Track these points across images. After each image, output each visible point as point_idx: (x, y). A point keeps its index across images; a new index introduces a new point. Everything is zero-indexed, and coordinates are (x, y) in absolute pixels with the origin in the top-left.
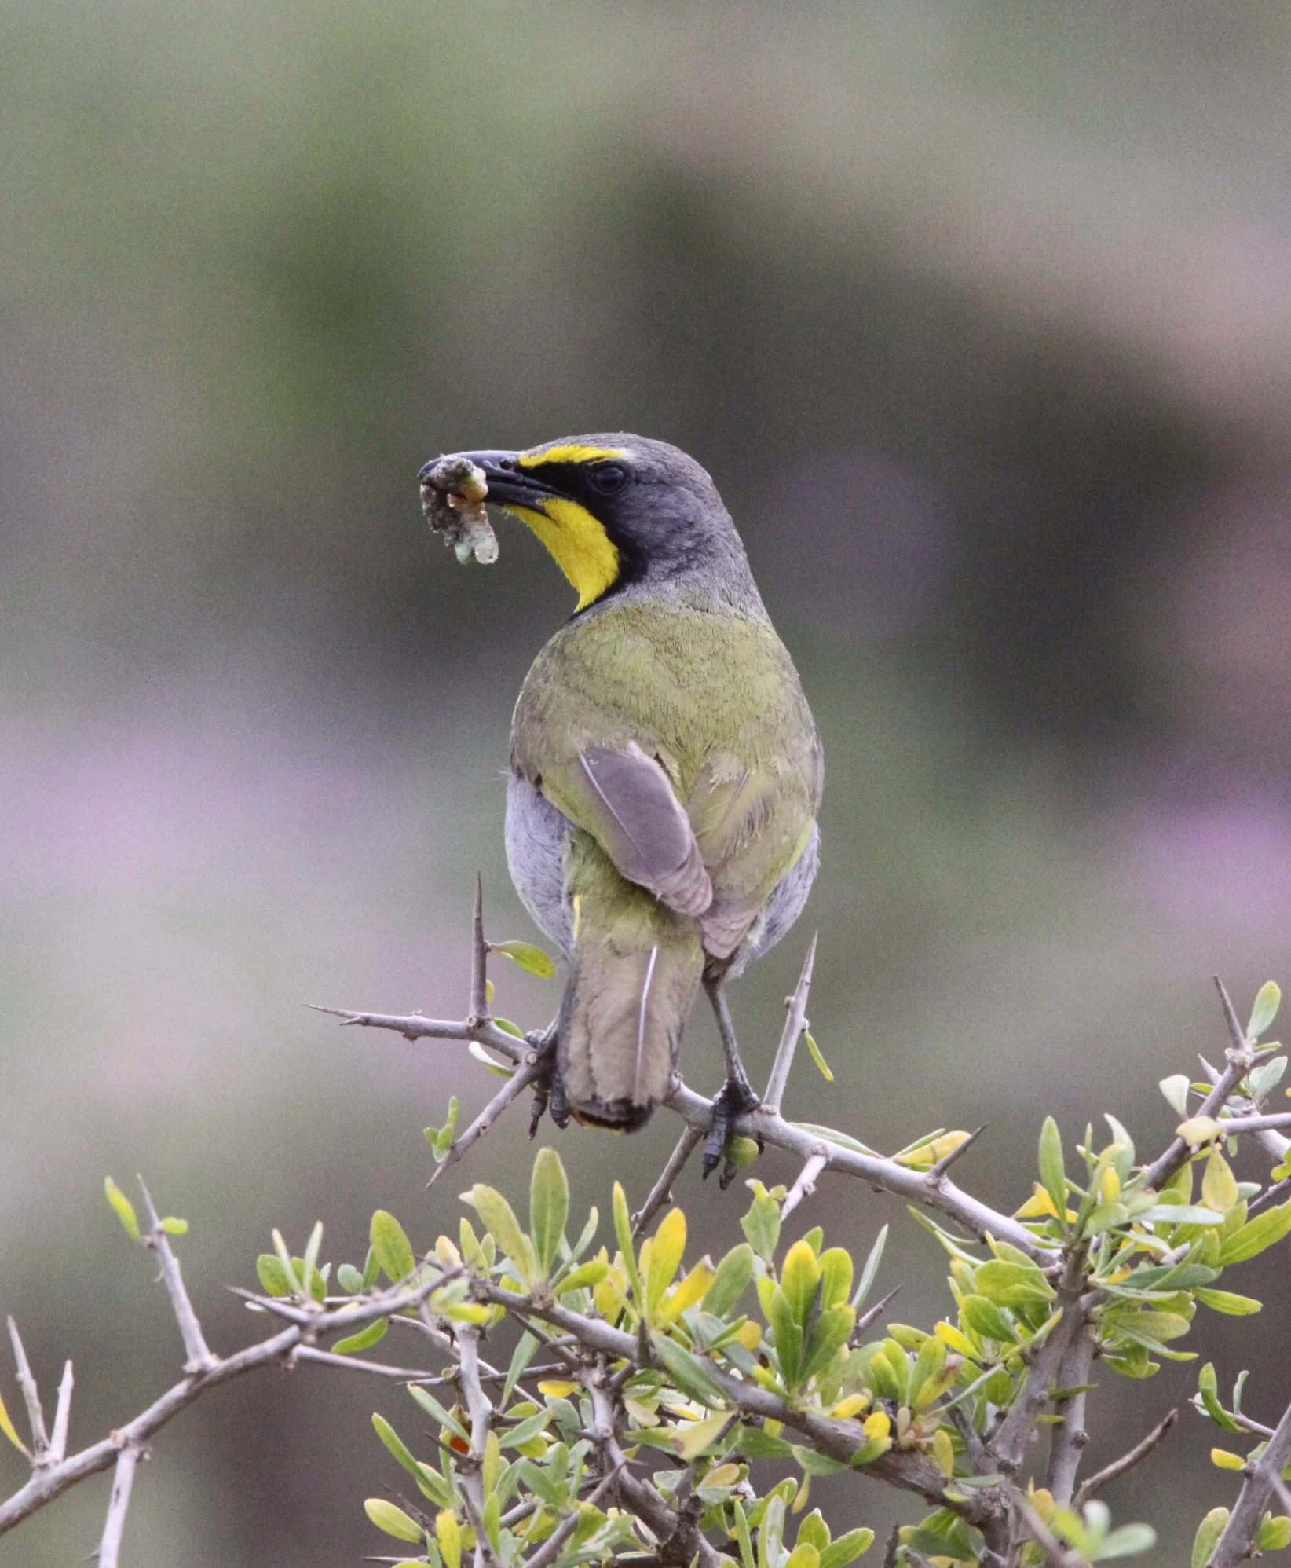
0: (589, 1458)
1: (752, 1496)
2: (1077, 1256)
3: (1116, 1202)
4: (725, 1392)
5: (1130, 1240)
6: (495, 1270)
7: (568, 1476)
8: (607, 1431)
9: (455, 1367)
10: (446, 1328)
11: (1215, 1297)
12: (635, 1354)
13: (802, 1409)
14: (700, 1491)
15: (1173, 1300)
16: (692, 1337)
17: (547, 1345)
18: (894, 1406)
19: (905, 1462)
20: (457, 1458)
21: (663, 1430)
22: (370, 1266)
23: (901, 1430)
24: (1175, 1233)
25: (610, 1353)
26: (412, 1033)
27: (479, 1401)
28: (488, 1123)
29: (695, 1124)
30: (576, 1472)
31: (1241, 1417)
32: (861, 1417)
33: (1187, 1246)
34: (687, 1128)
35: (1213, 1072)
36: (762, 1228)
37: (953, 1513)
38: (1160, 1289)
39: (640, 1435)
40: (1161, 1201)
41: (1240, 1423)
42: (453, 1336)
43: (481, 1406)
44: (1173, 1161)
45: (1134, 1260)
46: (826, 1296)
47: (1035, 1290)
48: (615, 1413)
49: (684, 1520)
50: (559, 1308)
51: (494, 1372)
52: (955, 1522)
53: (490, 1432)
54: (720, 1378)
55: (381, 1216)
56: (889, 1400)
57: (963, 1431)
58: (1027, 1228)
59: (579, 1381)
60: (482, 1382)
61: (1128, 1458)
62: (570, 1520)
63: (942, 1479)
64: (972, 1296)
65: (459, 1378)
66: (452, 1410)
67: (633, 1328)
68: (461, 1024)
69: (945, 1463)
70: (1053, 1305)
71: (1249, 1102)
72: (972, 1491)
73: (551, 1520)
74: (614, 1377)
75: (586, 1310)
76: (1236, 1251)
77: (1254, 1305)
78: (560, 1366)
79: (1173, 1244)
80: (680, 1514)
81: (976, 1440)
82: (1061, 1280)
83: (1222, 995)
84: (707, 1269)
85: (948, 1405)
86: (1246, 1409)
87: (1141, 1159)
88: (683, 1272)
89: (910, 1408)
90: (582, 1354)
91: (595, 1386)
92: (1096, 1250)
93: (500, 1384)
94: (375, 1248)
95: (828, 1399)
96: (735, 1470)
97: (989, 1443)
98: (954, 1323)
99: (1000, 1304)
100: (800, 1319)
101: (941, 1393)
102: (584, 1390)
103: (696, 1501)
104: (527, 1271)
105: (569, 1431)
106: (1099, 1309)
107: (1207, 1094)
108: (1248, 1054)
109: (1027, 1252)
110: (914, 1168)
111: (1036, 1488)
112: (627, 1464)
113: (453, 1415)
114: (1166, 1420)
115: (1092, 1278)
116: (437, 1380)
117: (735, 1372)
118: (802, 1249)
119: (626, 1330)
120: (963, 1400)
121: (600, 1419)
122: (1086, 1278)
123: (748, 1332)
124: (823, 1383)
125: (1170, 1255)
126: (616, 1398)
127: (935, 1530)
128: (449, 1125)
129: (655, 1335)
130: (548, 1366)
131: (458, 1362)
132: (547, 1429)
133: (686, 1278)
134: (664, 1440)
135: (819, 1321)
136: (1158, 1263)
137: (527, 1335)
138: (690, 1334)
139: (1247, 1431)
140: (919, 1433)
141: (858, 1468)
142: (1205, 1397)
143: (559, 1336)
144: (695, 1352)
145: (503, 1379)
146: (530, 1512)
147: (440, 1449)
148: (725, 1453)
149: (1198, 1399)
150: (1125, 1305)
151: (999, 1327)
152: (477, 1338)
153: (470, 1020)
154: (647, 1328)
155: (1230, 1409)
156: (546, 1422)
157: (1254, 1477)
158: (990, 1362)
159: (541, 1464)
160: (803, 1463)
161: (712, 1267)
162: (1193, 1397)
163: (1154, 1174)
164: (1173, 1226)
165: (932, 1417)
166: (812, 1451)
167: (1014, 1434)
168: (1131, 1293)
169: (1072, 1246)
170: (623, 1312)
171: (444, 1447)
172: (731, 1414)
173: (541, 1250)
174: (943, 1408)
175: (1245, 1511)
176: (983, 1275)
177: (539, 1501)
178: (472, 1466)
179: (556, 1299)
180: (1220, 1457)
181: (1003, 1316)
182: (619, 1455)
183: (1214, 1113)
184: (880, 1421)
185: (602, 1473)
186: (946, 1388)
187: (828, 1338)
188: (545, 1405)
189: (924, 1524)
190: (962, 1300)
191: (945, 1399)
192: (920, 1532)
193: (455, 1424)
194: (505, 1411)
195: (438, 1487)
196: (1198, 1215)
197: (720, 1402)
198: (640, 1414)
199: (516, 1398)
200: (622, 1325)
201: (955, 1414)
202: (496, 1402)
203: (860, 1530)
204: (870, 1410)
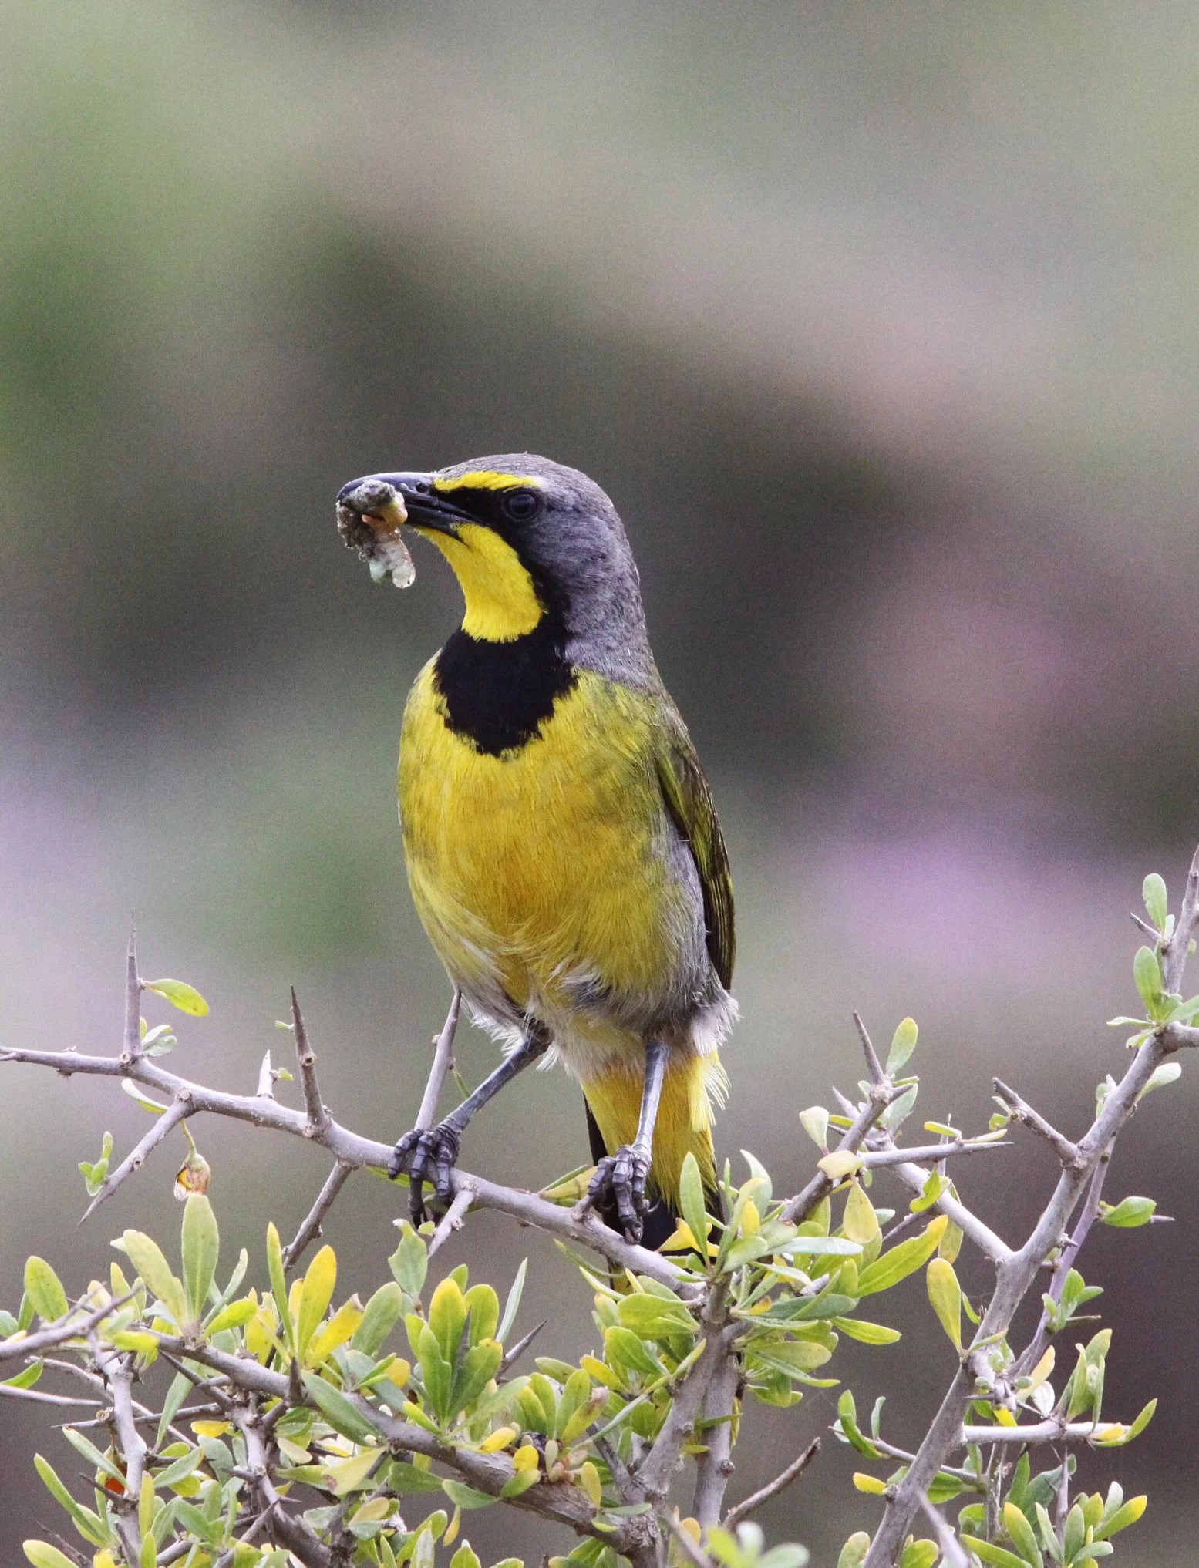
0: (241, 1495)
1: (403, 1529)
2: (720, 1289)
3: (757, 1234)
4: (376, 1428)
5: (771, 1272)
6: (147, 1312)
7: (222, 1514)
8: (260, 1469)
9: (109, 1409)
10: (99, 1371)
11: (856, 1327)
12: (287, 1393)
13: (452, 1443)
14: (352, 1526)
15: (813, 1329)
16: (342, 1377)
17: (199, 1385)
18: (542, 1439)
19: (555, 1493)
20: (114, 1498)
21: (314, 1467)
22: (25, 1311)
23: (549, 1463)
24: (816, 1265)
25: (261, 1393)
26: (66, 1069)
27: (133, 1442)
28: (141, 1159)
29: (344, 1159)
30: (230, 1510)
31: (880, 1443)
32: (509, 1451)
33: (826, 1276)
34: (337, 1164)
35: (847, 1104)
36: (410, 1267)
37: (601, 1543)
38: (801, 1319)
39: (292, 1473)
40: (800, 1234)
41: (879, 1449)
42: (106, 1379)
43: (135, 1447)
44: (814, 1195)
45: (774, 1292)
46: (472, 1333)
47: (679, 1322)
48: (267, 1452)
49: (337, 1554)
50: (211, 1349)
51: (147, 1414)
52: (603, 1552)
53: (145, 1472)
54: (371, 1414)
55: (34, 1262)
56: (537, 1433)
57: (609, 1461)
58: (669, 1260)
59: (232, 1420)
60: (137, 1424)
61: (772, 1486)
62: (226, 1558)
63: (591, 1510)
64: (616, 1327)
65: (114, 1421)
66: (107, 1452)
67: (283, 1368)
68: (114, 1061)
69: (593, 1494)
70: (696, 1336)
71: (883, 1133)
72: (619, 1521)
73: (206, 1558)
74: (266, 1417)
75: (237, 1351)
76: (875, 1281)
77: (892, 1335)
78: (212, 1406)
79: (813, 1276)
80: (333, 1548)
81: (623, 1471)
82: (704, 1312)
83: (861, 1032)
84: (356, 1308)
85: (595, 1437)
86: (884, 1435)
87: (780, 1192)
88: (332, 1311)
89: (558, 1441)
90: (234, 1394)
91: (247, 1425)
92: (738, 1282)
93: (154, 1425)
94: (30, 1293)
95: (476, 1433)
96: (385, 1504)
97: (636, 1473)
98: (598, 1356)
99: (644, 1337)
100: (448, 1355)
101: (588, 1425)
102: (237, 1429)
103: (349, 1536)
104: (179, 1313)
105: (223, 1470)
106: (742, 1340)
107: (847, 1128)
108: (887, 1089)
109: (669, 1286)
110: (558, 1202)
111: (682, 1517)
112: (282, 1502)
113: (108, 1456)
114: (810, 1448)
115: (733, 1310)
116: (93, 1422)
117: (384, 1408)
118: (448, 1286)
119: (277, 1369)
120: (608, 1431)
121: (254, 1457)
122: (728, 1310)
123: (398, 1369)
124: (472, 1417)
125: (810, 1286)
126: (269, 1438)
127: (584, 1560)
128: (104, 1161)
129: (306, 1375)
130: (201, 1407)
131: (113, 1405)
132: (200, 1468)
133: (335, 1316)
134: (317, 1478)
135: (467, 1356)
136: (798, 1294)
137: (179, 1375)
138: (340, 1373)
139: (886, 1456)
140: (567, 1466)
141: (508, 1500)
142: (845, 1424)
143: (210, 1377)
144: (346, 1390)
145: (157, 1421)
146: (185, 1551)
147: (96, 1489)
148: (377, 1486)
149: (837, 1426)
150: (764, 1335)
151: (643, 1359)
152: (131, 1380)
153: (124, 1056)
154: (298, 1367)
155: (869, 1434)
156: (198, 1460)
157: (896, 1501)
158: (636, 1394)
159: (194, 1502)
160: (454, 1498)
161: (360, 1306)
162: (832, 1425)
163: (796, 1206)
164: (813, 1257)
165: (580, 1448)
166: (463, 1485)
167: (660, 1464)
168: (774, 1323)
169: (714, 1279)
170: (274, 1351)
171: (99, 1488)
172: (382, 1449)
173: (193, 1293)
174: (590, 1440)
175: (889, 1533)
176: (626, 1310)
177: (194, 1539)
178: (128, 1506)
179: (208, 1339)
180: (862, 1481)
181: (647, 1349)
182: (272, 1493)
183: (854, 1147)
184: (529, 1452)
185: (256, 1510)
186: (593, 1420)
187: (476, 1374)
188: (198, 1444)
189: (573, 1554)
190: (608, 1334)
191: (592, 1431)
192: (568, 1562)
193: (110, 1465)
194: (158, 1453)
195: (95, 1526)
196: (837, 1246)
197: (370, 1438)
198: (292, 1451)
199: (170, 1438)
200: (273, 1365)
201: (601, 1444)
202: (150, 1443)
203: (509, 1560)
204: (518, 1444)
